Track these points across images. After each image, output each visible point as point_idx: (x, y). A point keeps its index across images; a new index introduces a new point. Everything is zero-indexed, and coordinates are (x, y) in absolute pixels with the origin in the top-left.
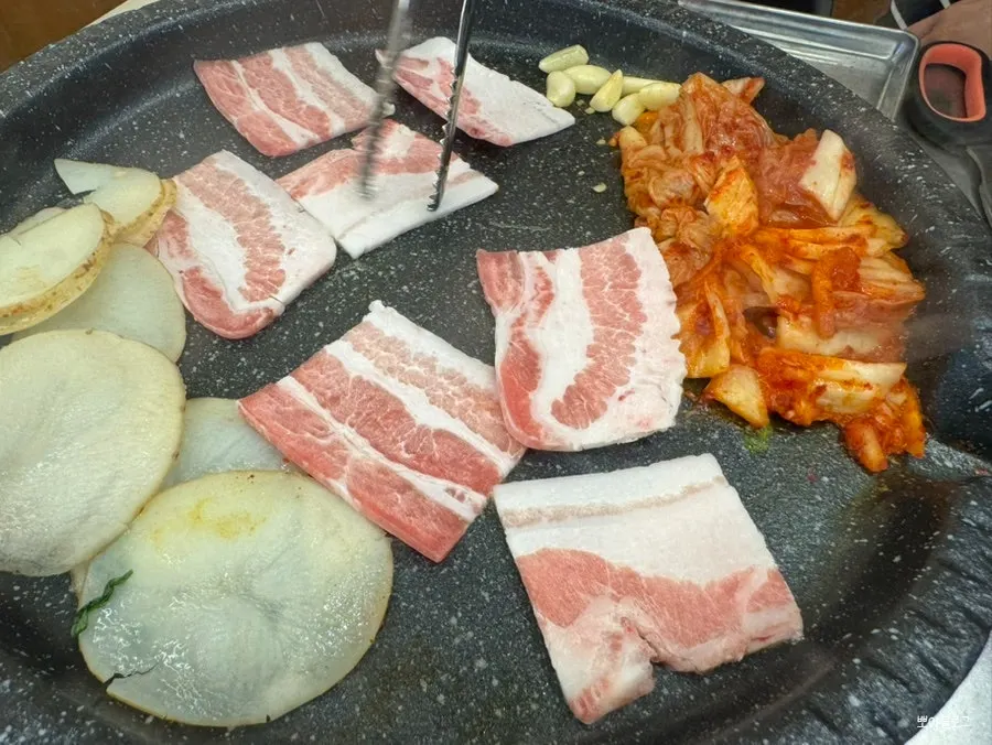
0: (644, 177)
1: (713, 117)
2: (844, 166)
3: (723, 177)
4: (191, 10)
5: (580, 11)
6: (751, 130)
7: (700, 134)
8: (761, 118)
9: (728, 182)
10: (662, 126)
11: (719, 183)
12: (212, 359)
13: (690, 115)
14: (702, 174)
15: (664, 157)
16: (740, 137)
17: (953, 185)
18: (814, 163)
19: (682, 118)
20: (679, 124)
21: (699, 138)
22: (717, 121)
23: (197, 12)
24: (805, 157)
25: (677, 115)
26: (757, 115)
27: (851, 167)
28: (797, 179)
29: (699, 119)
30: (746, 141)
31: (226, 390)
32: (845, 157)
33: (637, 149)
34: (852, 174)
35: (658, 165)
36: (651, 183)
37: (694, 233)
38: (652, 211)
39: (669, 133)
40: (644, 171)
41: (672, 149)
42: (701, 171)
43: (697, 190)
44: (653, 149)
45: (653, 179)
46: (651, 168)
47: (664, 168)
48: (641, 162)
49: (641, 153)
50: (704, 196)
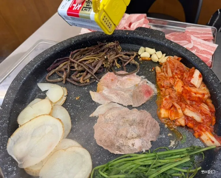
0: (161, 81)
1: (173, 67)
2: (199, 77)
3: (176, 82)
5: (144, 40)
6: (181, 69)
7: (171, 71)
9: (177, 83)
10: (163, 68)
11: (175, 83)
13: (168, 67)
14: (172, 81)
15: (164, 76)
16: (179, 70)
17: (219, 82)
18: (193, 78)
20: (166, 68)
21: (171, 72)
22: (174, 67)
25: (166, 66)
27: (201, 77)
28: (190, 81)
29: (170, 67)
30: (180, 71)
33: (159, 73)
35: (163, 78)
36: (162, 83)
37: (173, 95)
38: (163, 89)
39: (165, 70)
40: (161, 79)
41: (166, 74)
42: (171, 81)
43: (171, 84)
44: (163, 74)
45: (163, 82)
46: (162, 78)
47: (164, 79)
48: (160, 76)
49: (160, 74)
50: (173, 86)
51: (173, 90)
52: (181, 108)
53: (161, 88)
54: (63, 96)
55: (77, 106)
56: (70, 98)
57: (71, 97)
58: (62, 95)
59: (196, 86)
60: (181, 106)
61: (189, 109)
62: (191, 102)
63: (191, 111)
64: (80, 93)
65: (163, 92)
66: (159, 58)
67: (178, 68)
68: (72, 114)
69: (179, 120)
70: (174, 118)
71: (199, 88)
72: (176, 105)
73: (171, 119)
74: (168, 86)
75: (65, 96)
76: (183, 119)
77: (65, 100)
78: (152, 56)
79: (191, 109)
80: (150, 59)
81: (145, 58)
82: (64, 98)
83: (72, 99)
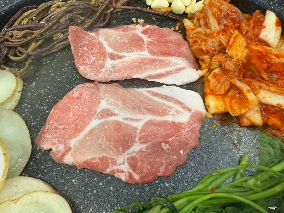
0: (200, 43)
1: (219, 13)
2: (277, 26)
3: (232, 40)
4: (5, 5)
6: (235, 16)
7: (216, 21)
8: (238, 9)
9: (234, 41)
10: (198, 20)
11: (230, 42)
12: (38, 157)
13: (210, 14)
14: (223, 39)
15: (204, 33)
16: (230, 19)
19: (206, 15)
20: (205, 18)
21: (216, 23)
22: (221, 14)
23: (8, 6)
24: (260, 25)
25: (203, 14)
26: (236, 8)
27: (280, 25)
28: (258, 35)
29: (214, 15)
30: (233, 20)
31: (45, 171)
32: (277, 22)
33: (193, 30)
34: (280, 28)
35: (203, 37)
36: (203, 45)
37: (230, 65)
38: (206, 57)
39: (202, 22)
40: (198, 39)
41: (205, 29)
42: (222, 37)
43: (222, 46)
44: (200, 29)
45: (203, 43)
46: (200, 38)
47: (206, 38)
48: (195, 35)
49: (195, 31)
50: (225, 49)
51: (226, 57)
52: (251, 89)
53: (200, 55)
54: (15, 91)
55: (42, 108)
56: (29, 94)
57: (31, 92)
58: (13, 89)
59: (270, 44)
60: (249, 84)
61: (269, 90)
62: (269, 74)
63: (273, 92)
64: (45, 84)
65: (206, 63)
66: (185, 6)
67: (228, 15)
68: (33, 124)
69: (248, 115)
70: (238, 111)
71: (276, 48)
72: (239, 84)
73: (234, 114)
74: (215, 50)
75: (20, 92)
76: (257, 111)
77: (19, 98)
78: (172, 5)
79: (273, 89)
80: (169, 9)
81: (160, 9)
82: (18, 96)
83: (32, 96)
